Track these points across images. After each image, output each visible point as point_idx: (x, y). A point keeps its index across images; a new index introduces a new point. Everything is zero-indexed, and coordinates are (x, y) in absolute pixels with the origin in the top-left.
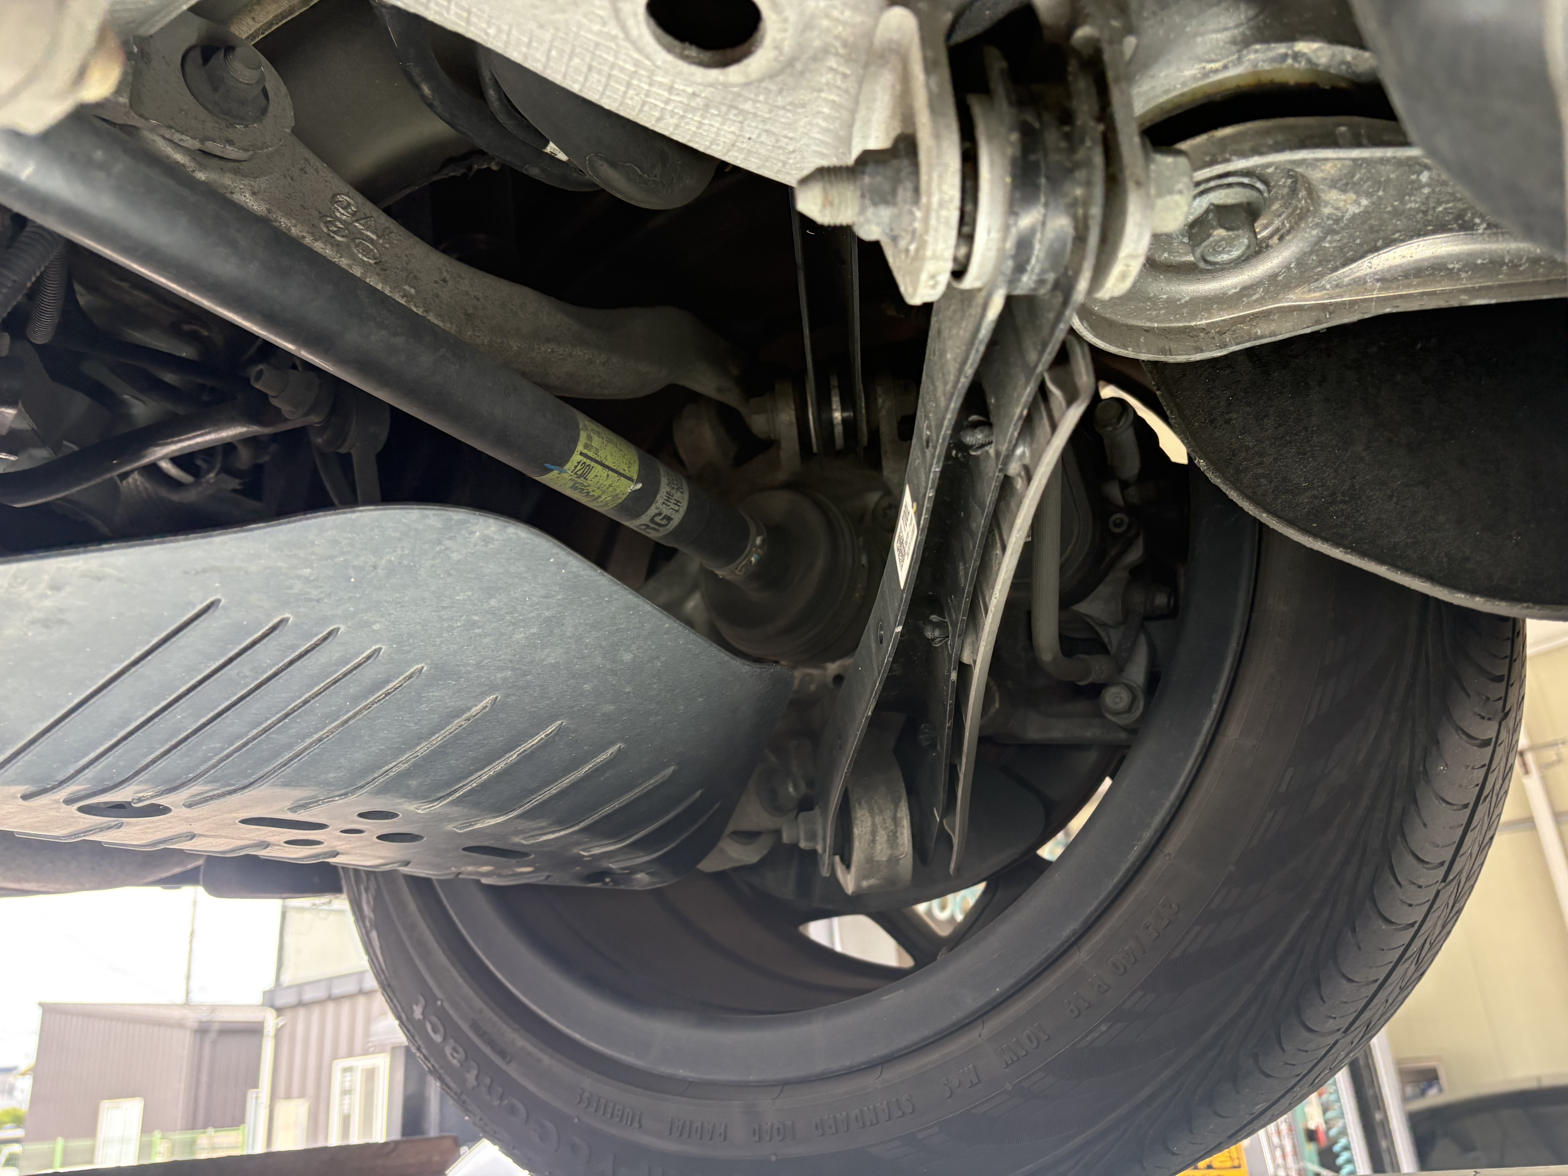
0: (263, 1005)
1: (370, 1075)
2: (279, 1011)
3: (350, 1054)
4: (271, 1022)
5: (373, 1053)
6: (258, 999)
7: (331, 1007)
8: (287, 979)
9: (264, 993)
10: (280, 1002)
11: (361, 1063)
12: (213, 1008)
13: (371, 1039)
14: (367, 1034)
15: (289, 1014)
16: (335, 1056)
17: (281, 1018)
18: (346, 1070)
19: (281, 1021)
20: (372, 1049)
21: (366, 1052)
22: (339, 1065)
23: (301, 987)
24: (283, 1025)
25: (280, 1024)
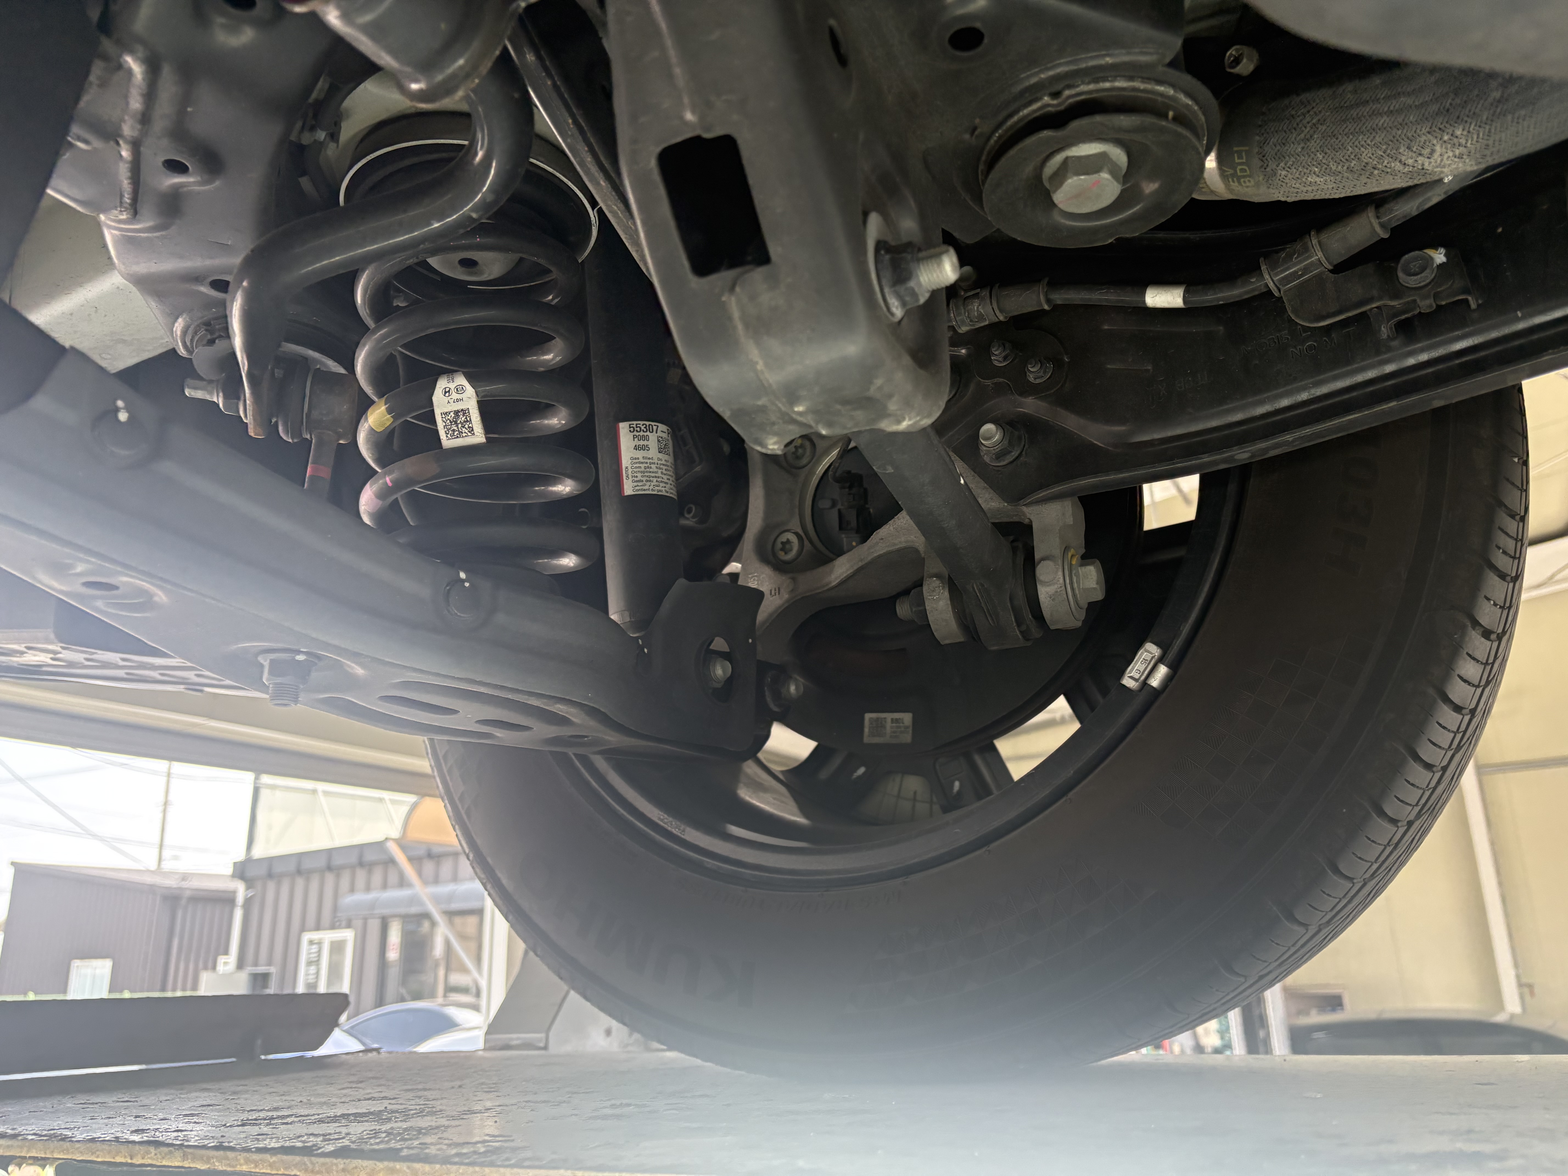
0: (233, 876)
1: (337, 947)
2: (250, 883)
3: (318, 928)
4: (241, 891)
5: (339, 927)
7: (300, 882)
8: (258, 852)
9: (235, 864)
10: (250, 874)
11: (328, 936)
12: (185, 877)
13: (339, 914)
14: (334, 909)
15: (259, 885)
16: (303, 929)
18: (311, 942)
19: (251, 892)
20: (338, 924)
21: (333, 927)
22: (307, 937)
23: (270, 861)
24: (253, 896)
25: (250, 895)
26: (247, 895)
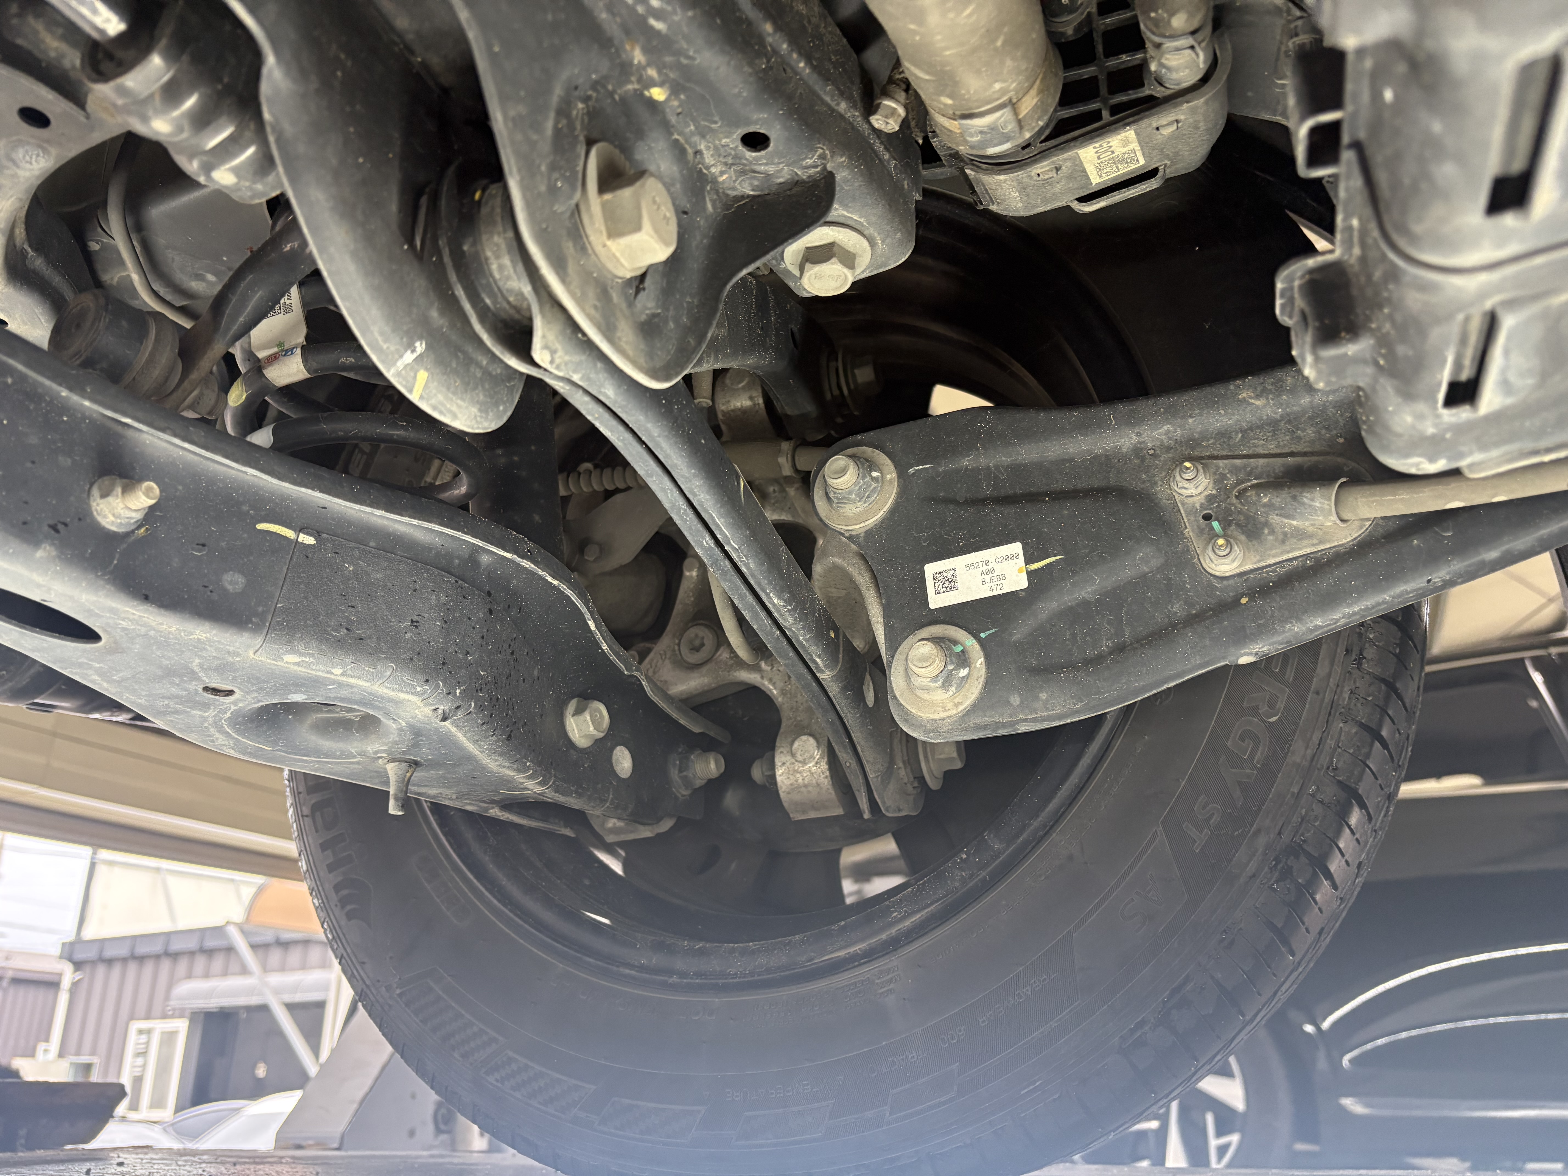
0: (61, 957)
1: (169, 1037)
2: (78, 965)
3: (148, 1017)
4: (68, 976)
5: (172, 1017)
6: (57, 951)
7: (132, 967)
8: (90, 933)
9: (64, 944)
10: (79, 956)
11: (159, 1026)
12: (9, 956)
13: (172, 1003)
14: (167, 998)
15: (88, 969)
16: (132, 1017)
17: (78, 973)
18: (141, 1032)
19: (78, 976)
20: (170, 1013)
21: (164, 1016)
22: (135, 1025)
23: (102, 941)
24: (79, 980)
25: (77, 979)
26: (74, 978)
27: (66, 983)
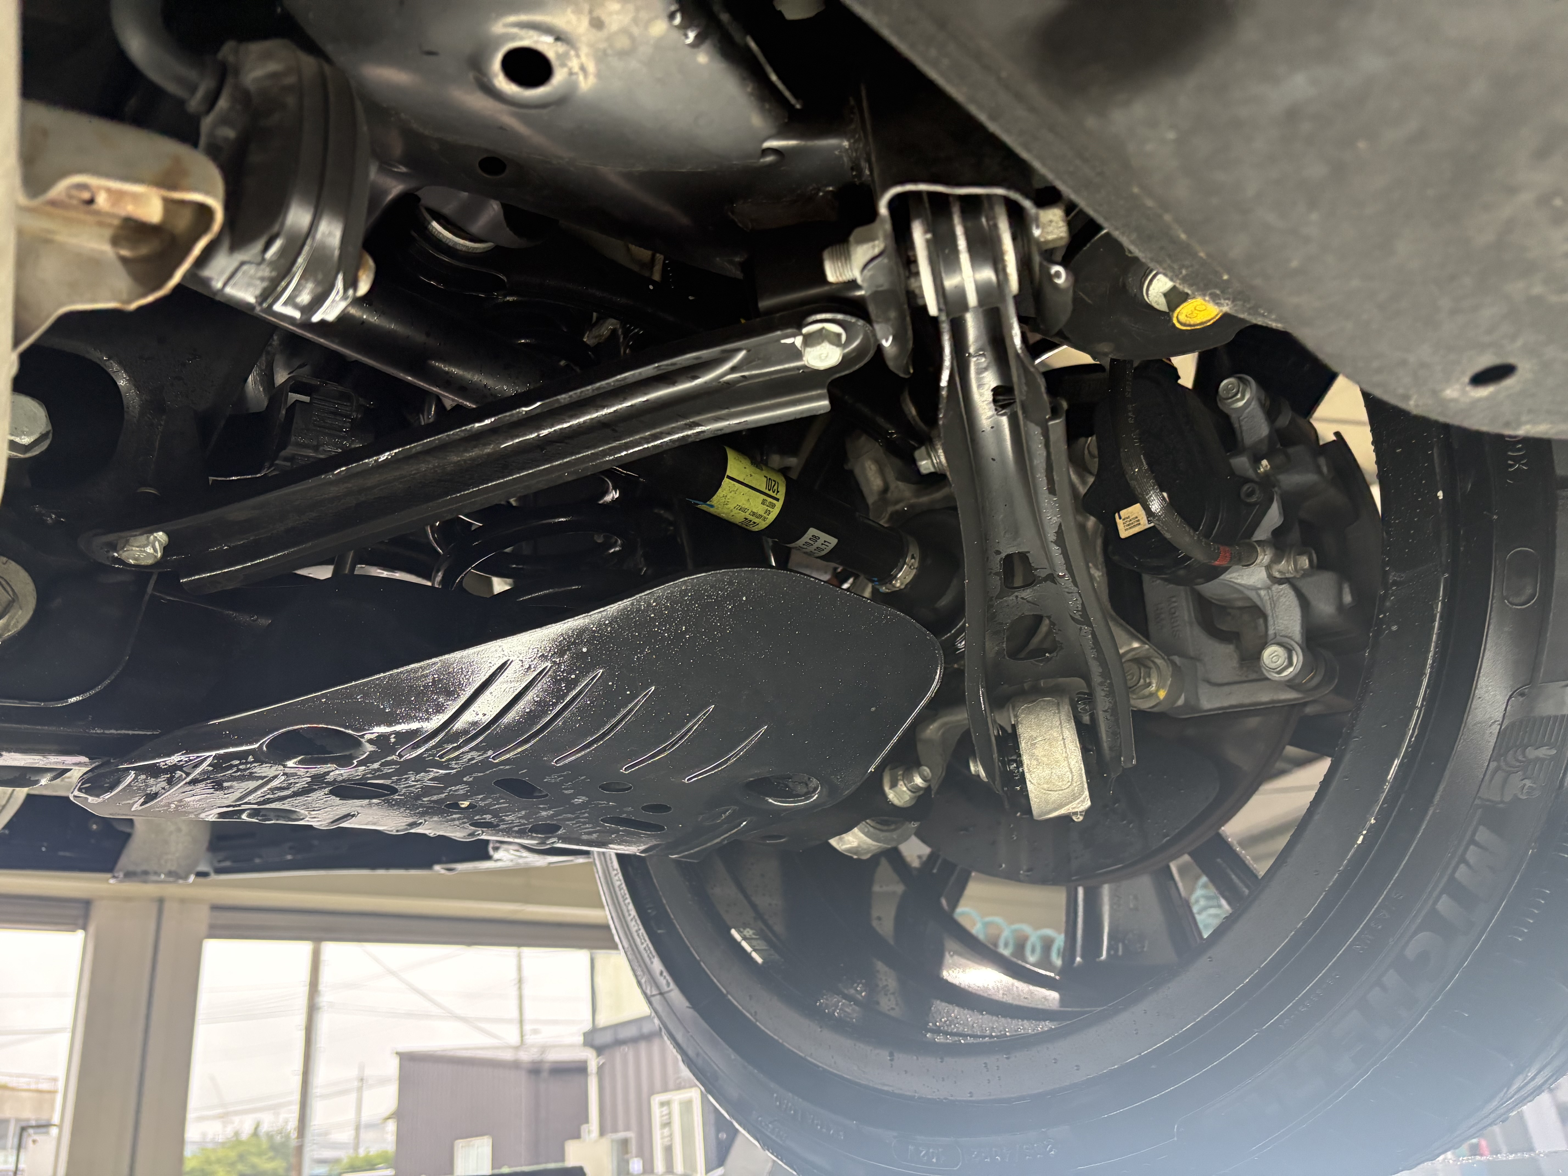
0: (584, 1045)
1: (687, 1107)
2: (600, 1050)
3: (665, 1090)
4: (593, 1061)
5: (686, 1088)
7: (643, 1046)
8: (603, 1020)
9: (584, 1033)
10: (598, 1042)
11: (677, 1097)
12: (544, 1049)
15: (608, 1052)
16: (652, 1092)
17: (600, 1057)
18: (662, 1104)
19: (601, 1060)
20: (684, 1084)
21: (679, 1088)
22: (656, 1100)
23: (614, 1027)
24: (603, 1064)
25: (601, 1063)
26: (598, 1063)
27: (593, 1067)
